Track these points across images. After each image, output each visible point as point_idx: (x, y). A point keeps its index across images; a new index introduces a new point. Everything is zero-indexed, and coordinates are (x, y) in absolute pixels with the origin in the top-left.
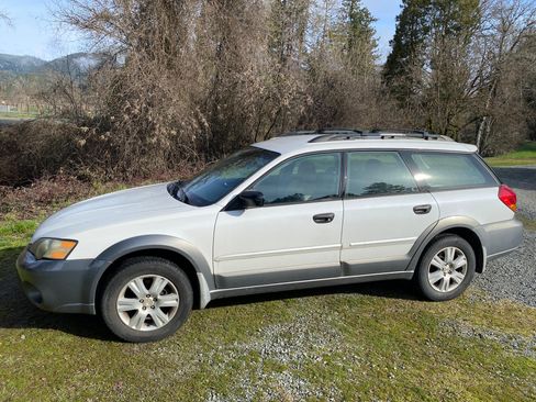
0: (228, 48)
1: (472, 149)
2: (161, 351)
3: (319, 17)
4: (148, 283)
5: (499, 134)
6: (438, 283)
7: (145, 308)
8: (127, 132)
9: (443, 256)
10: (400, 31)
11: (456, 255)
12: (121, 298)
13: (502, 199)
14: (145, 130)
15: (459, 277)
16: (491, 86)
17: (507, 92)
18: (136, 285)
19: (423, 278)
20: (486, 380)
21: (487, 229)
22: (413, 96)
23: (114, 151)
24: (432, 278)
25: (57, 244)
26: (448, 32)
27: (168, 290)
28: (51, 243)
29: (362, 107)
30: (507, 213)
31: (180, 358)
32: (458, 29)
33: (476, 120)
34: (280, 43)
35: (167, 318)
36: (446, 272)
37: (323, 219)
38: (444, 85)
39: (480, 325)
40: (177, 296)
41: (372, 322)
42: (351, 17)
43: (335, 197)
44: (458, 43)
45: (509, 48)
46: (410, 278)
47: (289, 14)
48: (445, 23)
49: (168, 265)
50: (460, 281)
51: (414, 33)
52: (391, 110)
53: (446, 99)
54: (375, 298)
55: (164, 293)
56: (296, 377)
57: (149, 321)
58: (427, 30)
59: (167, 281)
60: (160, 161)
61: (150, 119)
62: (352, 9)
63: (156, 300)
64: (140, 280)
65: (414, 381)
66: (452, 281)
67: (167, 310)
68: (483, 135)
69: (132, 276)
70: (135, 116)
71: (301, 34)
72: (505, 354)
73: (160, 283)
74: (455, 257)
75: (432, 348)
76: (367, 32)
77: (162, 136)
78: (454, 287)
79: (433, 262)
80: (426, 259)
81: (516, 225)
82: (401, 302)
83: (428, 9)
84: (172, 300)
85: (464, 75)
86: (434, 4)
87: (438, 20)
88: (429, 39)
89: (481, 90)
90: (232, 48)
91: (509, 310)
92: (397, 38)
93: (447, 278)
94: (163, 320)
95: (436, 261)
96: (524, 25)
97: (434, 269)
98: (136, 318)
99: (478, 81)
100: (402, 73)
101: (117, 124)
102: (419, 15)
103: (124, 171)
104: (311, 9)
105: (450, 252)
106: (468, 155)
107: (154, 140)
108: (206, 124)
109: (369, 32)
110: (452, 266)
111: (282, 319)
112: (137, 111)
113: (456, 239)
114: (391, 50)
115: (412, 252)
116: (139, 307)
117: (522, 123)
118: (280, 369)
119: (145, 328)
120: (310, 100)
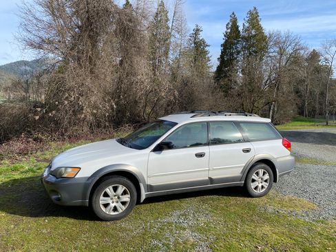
0: (127, 62)
1: (269, 120)
2: (122, 224)
3: (177, 44)
4: (115, 189)
5: (282, 112)
6: (256, 188)
7: (113, 202)
8: (66, 111)
9: (257, 174)
10: (223, 53)
11: (264, 173)
12: (102, 197)
13: (284, 145)
14: (77, 110)
15: (266, 185)
16: (276, 84)
17: (285, 88)
18: (109, 190)
19: (249, 186)
20: (282, 229)
21: (278, 160)
22: (232, 90)
23: (57, 123)
24: (253, 185)
25: (69, 170)
26: (250, 54)
27: (125, 193)
28: (65, 170)
29: (204, 96)
30: (287, 152)
31: (133, 227)
32: (256, 52)
33: (268, 103)
34: (154, 59)
35: (124, 208)
36: (259, 182)
37: (200, 155)
38: (250, 84)
39: (277, 207)
40: (129, 196)
41: (225, 208)
42: (195, 43)
43: (205, 145)
44: (256, 60)
45: (284, 64)
46: (242, 185)
47: (159, 42)
48: (248, 49)
49: (125, 180)
50: (266, 187)
51: (232, 54)
52: (220, 98)
53: (251, 91)
54: (225, 197)
55: (122, 195)
56: (192, 232)
57: (115, 209)
58: (238, 53)
59: (124, 188)
60: (86, 129)
61: (81, 103)
62: (195, 39)
63: (119, 198)
64: (111, 187)
65: (249, 231)
66: (262, 187)
67: (124, 203)
68: (273, 113)
69: (107, 185)
70: (71, 102)
71: (166, 53)
72: (290, 219)
73: (121, 189)
74: (264, 174)
75: (255, 218)
76: (204, 53)
77: (87, 113)
78: (264, 190)
79: (253, 177)
80: (249, 175)
81: (292, 158)
82: (238, 198)
83: (239, 41)
84: (126, 198)
85: (261, 78)
86: (242, 38)
87: (245, 47)
88: (240, 58)
89: (271, 87)
90: (129, 62)
91: (291, 200)
92: (222, 57)
93: (260, 185)
94: (122, 209)
95: (254, 177)
96: (291, 51)
97: (253, 181)
98: (109, 208)
99: (268, 82)
100: (226, 76)
101: (60, 106)
102: (234, 44)
103: (63, 135)
104: (172, 39)
105: (261, 172)
106: (267, 124)
107: (83, 116)
108: (115, 106)
109: (205, 53)
110: (262, 179)
111: (180, 208)
112: (72, 99)
113: (263, 165)
114: (219, 63)
115: (243, 172)
116: (110, 202)
117: (294, 106)
118: (184, 229)
119: (113, 213)
120: (176, 93)
